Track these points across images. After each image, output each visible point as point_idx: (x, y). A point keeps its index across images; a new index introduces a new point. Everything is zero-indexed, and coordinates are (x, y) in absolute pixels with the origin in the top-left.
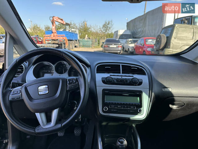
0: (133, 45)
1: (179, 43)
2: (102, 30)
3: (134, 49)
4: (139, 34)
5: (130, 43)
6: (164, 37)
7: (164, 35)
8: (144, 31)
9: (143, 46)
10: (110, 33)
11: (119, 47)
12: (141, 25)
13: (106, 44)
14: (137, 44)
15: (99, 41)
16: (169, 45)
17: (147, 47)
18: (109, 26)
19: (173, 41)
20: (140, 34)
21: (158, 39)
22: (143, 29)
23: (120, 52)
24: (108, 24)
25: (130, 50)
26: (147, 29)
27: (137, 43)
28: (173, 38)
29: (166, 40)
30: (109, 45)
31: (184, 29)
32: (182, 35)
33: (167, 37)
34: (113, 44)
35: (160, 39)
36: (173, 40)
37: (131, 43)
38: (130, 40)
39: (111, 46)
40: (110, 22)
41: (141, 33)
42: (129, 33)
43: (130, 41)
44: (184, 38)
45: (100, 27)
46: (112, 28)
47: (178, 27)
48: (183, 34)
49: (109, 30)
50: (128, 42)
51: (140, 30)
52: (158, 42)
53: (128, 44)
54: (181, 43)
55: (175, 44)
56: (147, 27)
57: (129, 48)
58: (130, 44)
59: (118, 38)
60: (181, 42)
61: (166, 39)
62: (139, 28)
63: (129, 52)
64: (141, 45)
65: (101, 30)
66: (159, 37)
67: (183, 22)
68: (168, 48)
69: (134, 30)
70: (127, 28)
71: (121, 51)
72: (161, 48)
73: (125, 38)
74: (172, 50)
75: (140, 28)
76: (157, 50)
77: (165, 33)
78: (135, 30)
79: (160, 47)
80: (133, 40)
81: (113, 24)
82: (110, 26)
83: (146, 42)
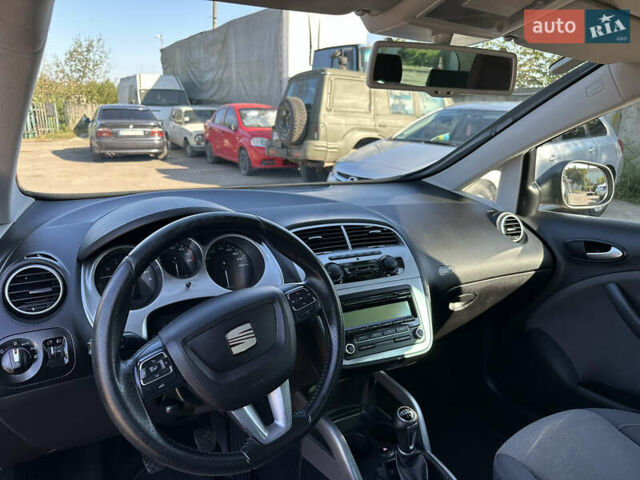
0: (198, 127)
1: (340, 124)
2: (67, 69)
3: (207, 142)
4: (209, 90)
5: (187, 119)
6: (299, 105)
7: (299, 100)
8: (224, 80)
9: (236, 130)
10: (100, 81)
11: (152, 134)
12: (214, 60)
13: (102, 126)
14: (213, 125)
15: (61, 112)
16: (317, 129)
17: (248, 135)
18: (91, 54)
19: (326, 119)
20: (212, 92)
21: (284, 113)
22: (223, 74)
23: (160, 154)
24: (88, 51)
25: (193, 142)
26: (234, 75)
27: (213, 121)
28: (323, 112)
29: (306, 115)
30: (115, 130)
31: (349, 83)
32: (345, 102)
33: (308, 107)
34: (131, 126)
35: (288, 112)
36: (324, 115)
37: (191, 121)
38: (184, 109)
39: (123, 132)
40: (95, 44)
41: (216, 87)
42: (173, 84)
43: (187, 113)
44: (350, 110)
45: (55, 56)
46: (105, 64)
47: (332, 78)
48: (347, 98)
49: (94, 72)
50: (180, 117)
51: (209, 76)
52: (285, 120)
53: (180, 123)
54: (346, 125)
55: (332, 126)
56: (234, 69)
57: (189, 139)
58: (186, 122)
59: (140, 102)
60: (343, 121)
61: (305, 111)
62: (207, 72)
63: (189, 150)
64: (230, 128)
65: (63, 71)
66: (286, 104)
67: (336, 60)
68: (313, 139)
69: (192, 77)
70: (164, 69)
71: (160, 147)
72: (296, 137)
73: (164, 101)
74: (323, 143)
75: (212, 70)
76: (283, 146)
77: (300, 93)
78: (194, 75)
79: (291, 135)
80: (194, 111)
81: (106, 49)
82: (97, 57)
83: (242, 118)
